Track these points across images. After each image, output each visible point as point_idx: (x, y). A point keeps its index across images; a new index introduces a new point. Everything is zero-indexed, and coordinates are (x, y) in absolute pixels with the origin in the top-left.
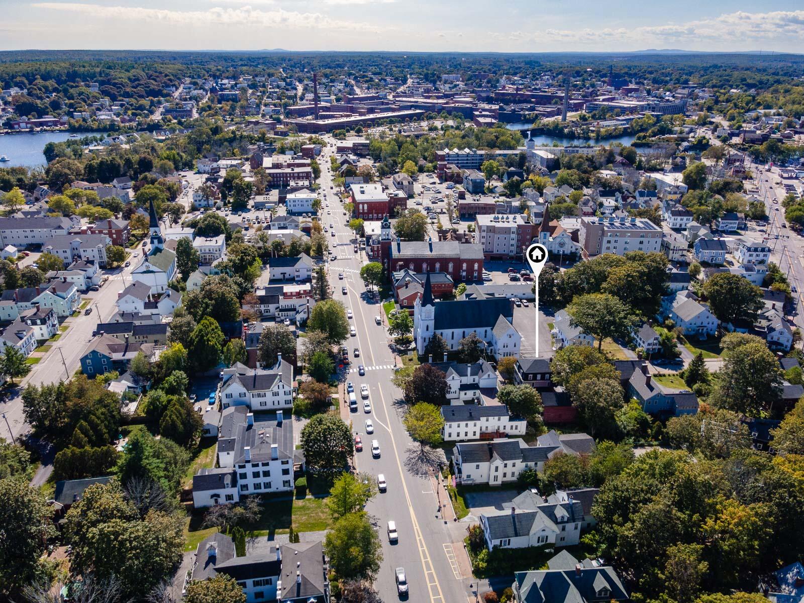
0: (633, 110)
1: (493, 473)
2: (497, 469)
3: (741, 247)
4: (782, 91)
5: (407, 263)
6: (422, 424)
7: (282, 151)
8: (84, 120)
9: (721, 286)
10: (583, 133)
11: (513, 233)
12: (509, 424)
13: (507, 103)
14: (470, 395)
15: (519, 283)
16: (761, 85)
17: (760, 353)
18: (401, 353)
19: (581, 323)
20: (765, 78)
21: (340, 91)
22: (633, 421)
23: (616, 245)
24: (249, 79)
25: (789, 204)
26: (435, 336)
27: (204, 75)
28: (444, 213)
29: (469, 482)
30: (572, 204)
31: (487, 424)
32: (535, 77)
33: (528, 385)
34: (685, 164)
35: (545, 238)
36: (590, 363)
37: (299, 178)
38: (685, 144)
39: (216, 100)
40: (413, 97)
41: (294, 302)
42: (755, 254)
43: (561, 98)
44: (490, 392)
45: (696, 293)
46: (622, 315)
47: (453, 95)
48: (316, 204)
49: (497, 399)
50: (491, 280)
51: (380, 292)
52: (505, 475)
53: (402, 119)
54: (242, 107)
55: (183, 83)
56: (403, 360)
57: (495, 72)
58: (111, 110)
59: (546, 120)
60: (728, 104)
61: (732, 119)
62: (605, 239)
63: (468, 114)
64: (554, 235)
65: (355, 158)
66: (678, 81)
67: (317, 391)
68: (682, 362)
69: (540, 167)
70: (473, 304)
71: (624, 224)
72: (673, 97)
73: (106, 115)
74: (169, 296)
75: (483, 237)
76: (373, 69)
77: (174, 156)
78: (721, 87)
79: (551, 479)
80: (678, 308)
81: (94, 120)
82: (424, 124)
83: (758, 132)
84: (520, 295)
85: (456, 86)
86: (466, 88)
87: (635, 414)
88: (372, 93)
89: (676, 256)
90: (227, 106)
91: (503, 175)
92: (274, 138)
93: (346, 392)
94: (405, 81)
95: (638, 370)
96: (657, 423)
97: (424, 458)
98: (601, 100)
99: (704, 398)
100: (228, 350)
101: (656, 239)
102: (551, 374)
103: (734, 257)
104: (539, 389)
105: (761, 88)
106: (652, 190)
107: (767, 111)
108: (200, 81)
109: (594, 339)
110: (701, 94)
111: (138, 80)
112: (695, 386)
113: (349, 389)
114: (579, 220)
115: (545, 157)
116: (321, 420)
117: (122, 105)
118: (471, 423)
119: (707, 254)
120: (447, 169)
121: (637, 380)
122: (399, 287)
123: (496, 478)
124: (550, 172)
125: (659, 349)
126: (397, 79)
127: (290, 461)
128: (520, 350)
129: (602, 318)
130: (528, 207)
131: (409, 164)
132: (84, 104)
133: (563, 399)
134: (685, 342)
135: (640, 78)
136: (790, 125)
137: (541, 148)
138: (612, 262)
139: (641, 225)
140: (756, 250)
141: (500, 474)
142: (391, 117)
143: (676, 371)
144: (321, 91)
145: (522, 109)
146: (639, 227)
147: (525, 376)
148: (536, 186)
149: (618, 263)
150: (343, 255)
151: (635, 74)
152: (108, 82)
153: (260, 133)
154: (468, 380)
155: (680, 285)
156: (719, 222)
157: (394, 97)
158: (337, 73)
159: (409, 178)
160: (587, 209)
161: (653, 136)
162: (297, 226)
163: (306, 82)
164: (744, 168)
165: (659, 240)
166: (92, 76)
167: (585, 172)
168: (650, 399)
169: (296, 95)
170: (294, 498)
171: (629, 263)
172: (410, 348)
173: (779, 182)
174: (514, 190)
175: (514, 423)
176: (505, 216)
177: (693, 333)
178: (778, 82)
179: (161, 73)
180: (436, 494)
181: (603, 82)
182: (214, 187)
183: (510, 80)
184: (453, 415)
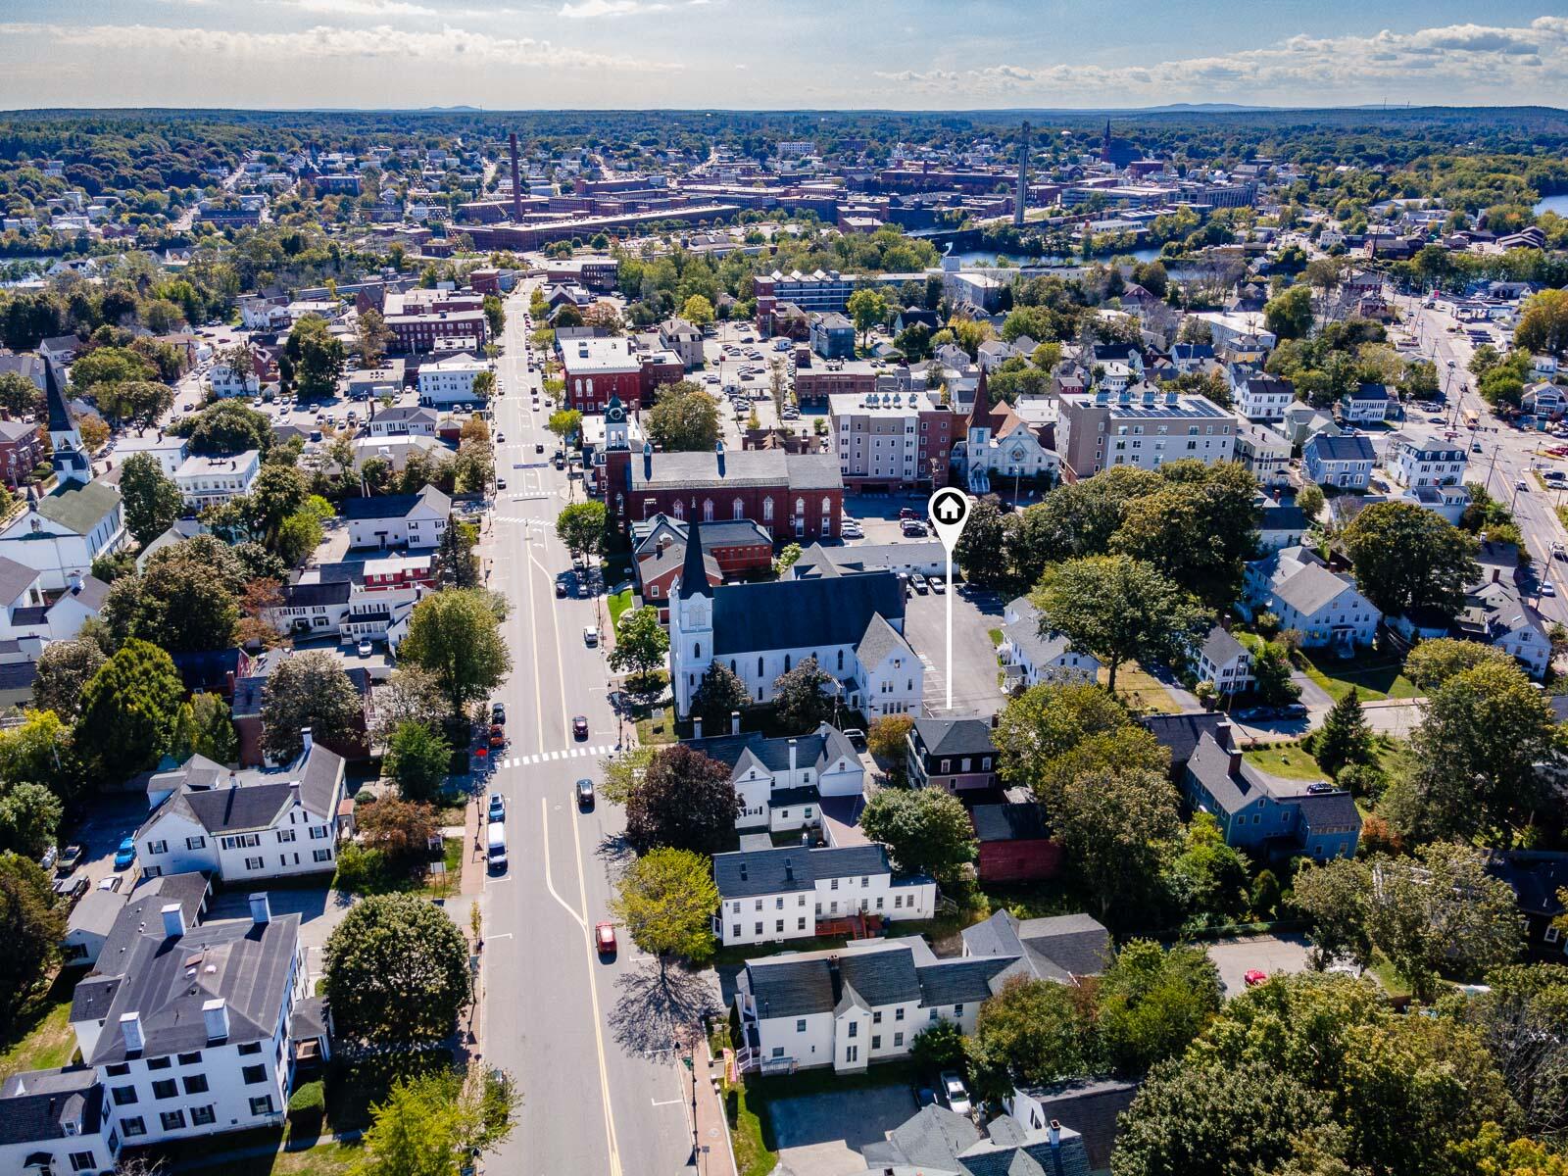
0: (1153, 202)
1: (844, 1041)
2: (853, 1029)
3: (1402, 451)
4: (1435, 166)
5: (666, 501)
6: (660, 906)
7: (431, 283)
8: (24, 233)
9: (1383, 532)
10: (1058, 244)
11: (910, 430)
12: (890, 894)
13: (907, 191)
14: (795, 816)
15: (922, 541)
16: (1394, 158)
17: (1512, 690)
18: (638, 713)
19: (1065, 626)
20: (1399, 145)
21: (571, 173)
22: (1204, 871)
23: (1136, 451)
24: (387, 153)
25: (1483, 366)
26: (714, 669)
27: (292, 145)
28: (766, 398)
29: (781, 1067)
30: (1038, 371)
31: (834, 896)
32: (962, 145)
33: (938, 790)
34: (1264, 294)
35: (980, 441)
36: (1092, 729)
37: (456, 332)
38: (1260, 261)
39: (312, 192)
40: (719, 184)
41: (390, 597)
42: (1433, 465)
43: (1012, 181)
44: (845, 808)
45: (1318, 553)
46: (1164, 604)
47: (800, 179)
48: (483, 382)
49: (858, 830)
50: (861, 536)
51: (603, 570)
52: (876, 1042)
53: (693, 222)
54: (365, 205)
55: (245, 159)
56: (639, 731)
57: (883, 140)
58: (85, 213)
59: (983, 223)
60: (1336, 190)
61: (1345, 215)
62: (1113, 441)
63: (828, 213)
64: (1000, 435)
65: (584, 292)
66: (1236, 151)
67: (401, 826)
68: (1305, 711)
69: (971, 305)
70: (813, 588)
71: (1152, 407)
72: (1229, 179)
73: (72, 222)
74: (76, 591)
75: (845, 442)
76: (644, 136)
77: (187, 293)
78: (1319, 161)
79: (999, 1058)
80: (1286, 585)
81: (46, 232)
82: (738, 232)
83: (1399, 238)
84: (926, 567)
85: (805, 163)
86: (825, 166)
87: (1206, 852)
88: (636, 177)
89: (1268, 474)
90: (331, 203)
91: (893, 321)
92: (421, 261)
93: (485, 820)
94: (704, 156)
95: (1207, 739)
96: (1263, 874)
97: (665, 1000)
98: (1090, 185)
99: (1368, 802)
100: (181, 722)
101: (1222, 438)
102: (995, 755)
103: (1387, 475)
104: (969, 798)
105: (1394, 163)
106: (1203, 345)
107: (1411, 201)
108: (281, 157)
109: (1097, 663)
110: (1281, 174)
111: (150, 153)
112: (1343, 773)
113: (494, 813)
114: (1055, 403)
115: (981, 285)
116: (373, 914)
117: (109, 204)
118: (791, 898)
119: (1332, 468)
120: (779, 310)
121: (1207, 763)
122: (643, 557)
123: (852, 1053)
124: (993, 313)
125: (1250, 684)
126: (687, 151)
127: (265, 1044)
128: (922, 695)
129: (1117, 614)
130: (945, 381)
131: (698, 301)
132: (28, 200)
133: (1028, 819)
134: (1306, 665)
135: (1163, 147)
136: (1460, 224)
137: (974, 269)
138: (1130, 485)
139: (1191, 409)
140: (1435, 457)
141: (863, 1041)
142: (670, 217)
143: (1293, 735)
144: (533, 175)
145: (936, 203)
146: (1185, 412)
147: (933, 764)
148: (964, 341)
149: (1144, 487)
150: (529, 490)
151: (1154, 141)
152: (86, 158)
153: (392, 251)
154: (791, 778)
155: (1283, 534)
156: (1348, 404)
157: (680, 183)
158: (570, 141)
159: (694, 328)
160: (1072, 381)
161: (1195, 249)
162: (430, 429)
163: (502, 158)
164: (1383, 301)
165: (1231, 440)
166: (53, 148)
167: (1064, 311)
168: (1241, 811)
169: (479, 182)
170: (283, 1146)
171: (1170, 487)
172: (658, 701)
173: (1455, 326)
174: (916, 348)
175: (905, 891)
176: (892, 395)
177: (1322, 642)
178: (1425, 151)
179: (201, 140)
180: (689, 1107)
181: (1092, 154)
182: (263, 354)
183: (912, 152)
184: (744, 877)
